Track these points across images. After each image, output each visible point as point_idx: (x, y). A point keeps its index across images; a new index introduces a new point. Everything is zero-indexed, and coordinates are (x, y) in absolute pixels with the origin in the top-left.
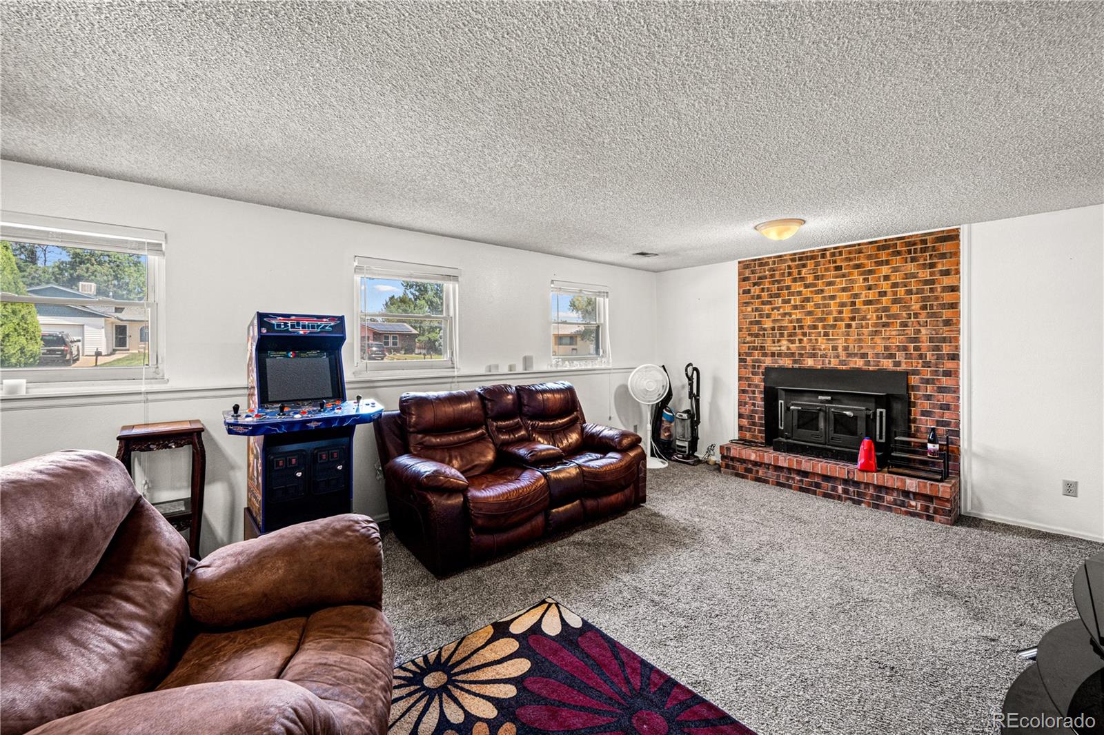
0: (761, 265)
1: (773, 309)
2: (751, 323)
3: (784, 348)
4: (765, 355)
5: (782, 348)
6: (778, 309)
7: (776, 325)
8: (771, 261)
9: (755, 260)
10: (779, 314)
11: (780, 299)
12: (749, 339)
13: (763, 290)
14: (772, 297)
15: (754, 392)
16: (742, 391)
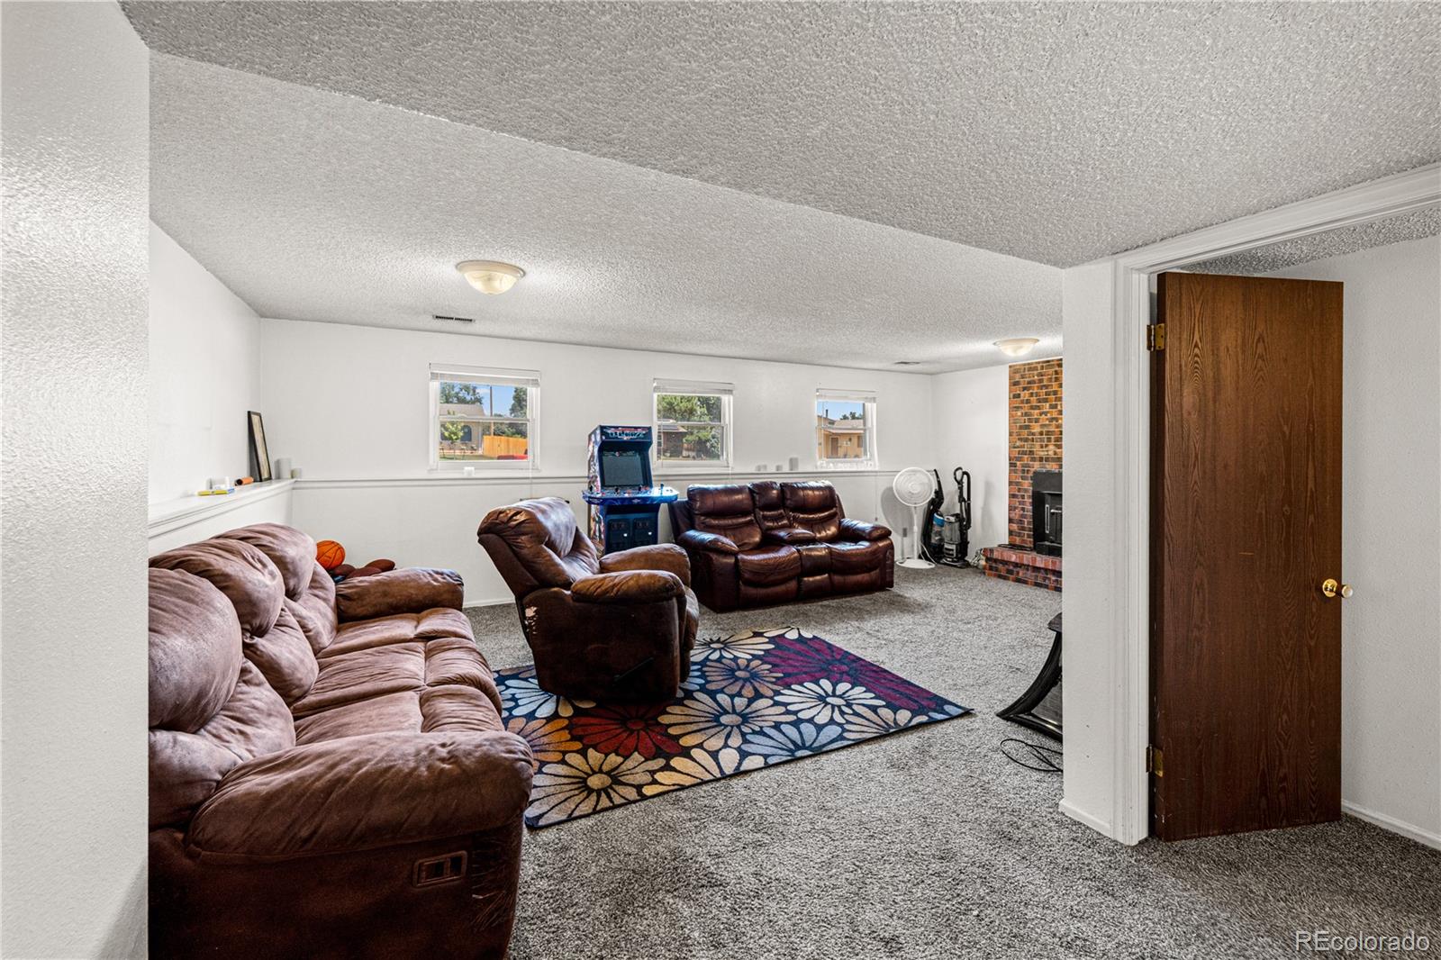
0: (1030, 369)
1: (1041, 414)
2: (1021, 427)
3: (1051, 453)
4: (1033, 459)
5: (1050, 453)
6: (1046, 413)
7: (1045, 430)
8: (1039, 366)
9: (1025, 365)
10: (1047, 419)
11: (1048, 404)
12: (1018, 443)
13: (1032, 395)
14: (1040, 402)
15: (1023, 497)
16: (1012, 496)
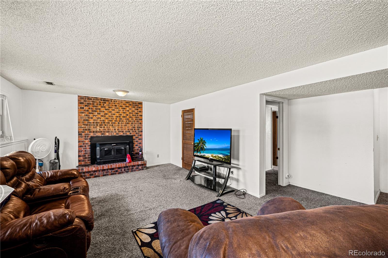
0: (88, 99)
1: (94, 116)
2: (84, 120)
3: (98, 130)
4: (91, 132)
5: (97, 130)
6: (96, 116)
7: (95, 122)
8: (93, 99)
9: (86, 97)
10: (96, 118)
11: (96, 113)
12: (83, 126)
13: (89, 108)
14: (93, 112)
15: (85, 146)
16: (80, 147)
